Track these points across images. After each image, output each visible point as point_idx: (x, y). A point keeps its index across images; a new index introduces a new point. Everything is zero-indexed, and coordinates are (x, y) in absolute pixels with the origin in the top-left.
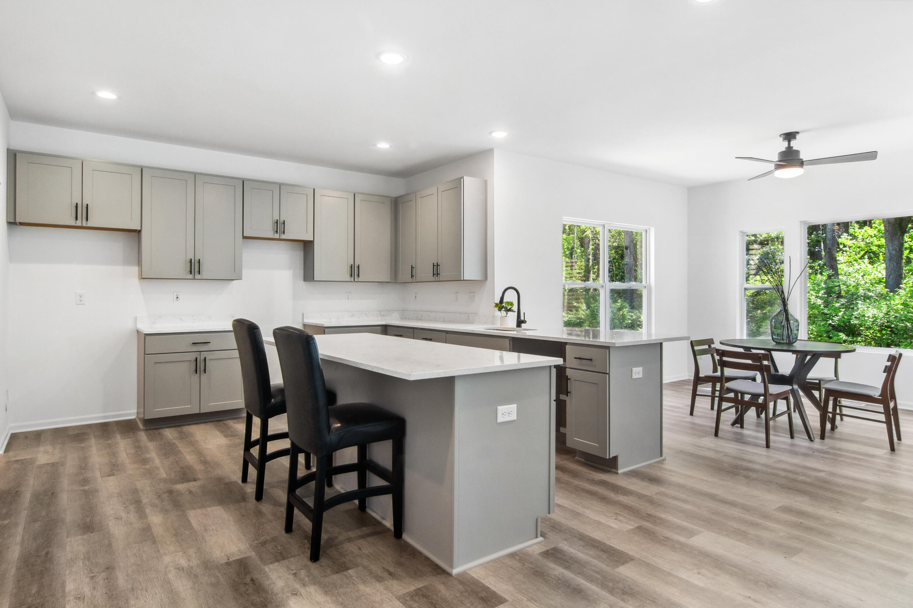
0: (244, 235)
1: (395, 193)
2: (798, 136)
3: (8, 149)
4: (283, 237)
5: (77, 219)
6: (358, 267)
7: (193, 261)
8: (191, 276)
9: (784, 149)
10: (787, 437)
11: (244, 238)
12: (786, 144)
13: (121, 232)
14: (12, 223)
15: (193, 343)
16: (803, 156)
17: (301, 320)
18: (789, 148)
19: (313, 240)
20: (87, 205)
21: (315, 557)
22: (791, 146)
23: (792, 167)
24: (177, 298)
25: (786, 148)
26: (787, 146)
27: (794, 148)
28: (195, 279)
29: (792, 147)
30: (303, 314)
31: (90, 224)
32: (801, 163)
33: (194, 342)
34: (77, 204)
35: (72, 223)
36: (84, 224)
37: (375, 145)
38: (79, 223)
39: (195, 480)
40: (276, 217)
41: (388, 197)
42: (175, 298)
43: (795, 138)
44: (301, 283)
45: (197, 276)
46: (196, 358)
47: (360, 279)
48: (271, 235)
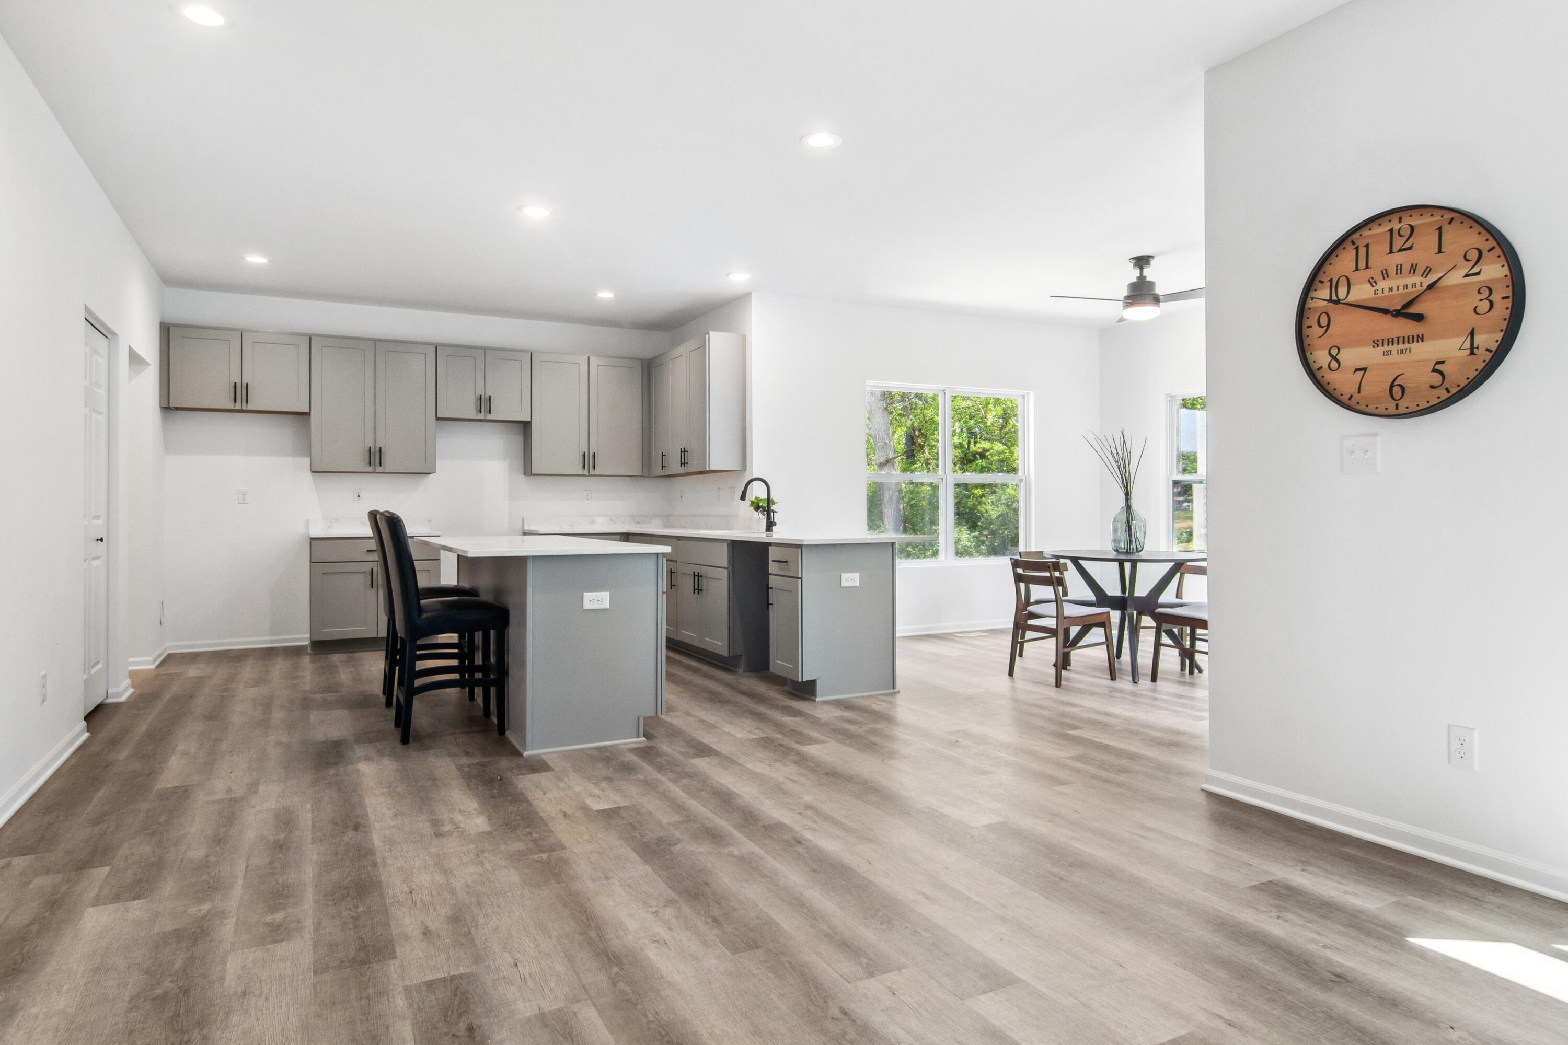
0: (438, 416)
1: (647, 354)
2: (1152, 262)
3: (160, 323)
4: (489, 417)
5: (235, 402)
6: (594, 456)
7: (372, 450)
8: (370, 469)
9: (1135, 280)
10: (1105, 678)
11: (438, 419)
12: (1137, 272)
13: (291, 416)
14: (168, 408)
15: (368, 551)
16: (1159, 290)
17: (520, 527)
18: (1142, 278)
19: (529, 420)
20: (247, 384)
21: (405, 740)
22: (1144, 275)
23: (1142, 306)
24: (359, 496)
25: (1138, 278)
26: (1139, 275)
27: (1148, 279)
28: (375, 472)
29: (1145, 277)
30: (523, 520)
31: (250, 407)
32: (1156, 300)
33: (369, 549)
34: (235, 383)
35: (230, 406)
36: (244, 408)
37: (595, 294)
38: (238, 407)
39: (336, 692)
40: (480, 392)
41: (637, 359)
42: (356, 497)
43: (1148, 263)
44: (521, 478)
45: (378, 469)
46: (372, 569)
47: (597, 472)
48: (473, 414)
